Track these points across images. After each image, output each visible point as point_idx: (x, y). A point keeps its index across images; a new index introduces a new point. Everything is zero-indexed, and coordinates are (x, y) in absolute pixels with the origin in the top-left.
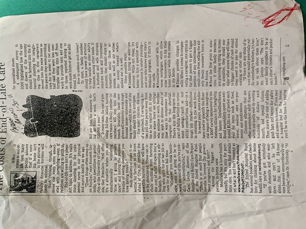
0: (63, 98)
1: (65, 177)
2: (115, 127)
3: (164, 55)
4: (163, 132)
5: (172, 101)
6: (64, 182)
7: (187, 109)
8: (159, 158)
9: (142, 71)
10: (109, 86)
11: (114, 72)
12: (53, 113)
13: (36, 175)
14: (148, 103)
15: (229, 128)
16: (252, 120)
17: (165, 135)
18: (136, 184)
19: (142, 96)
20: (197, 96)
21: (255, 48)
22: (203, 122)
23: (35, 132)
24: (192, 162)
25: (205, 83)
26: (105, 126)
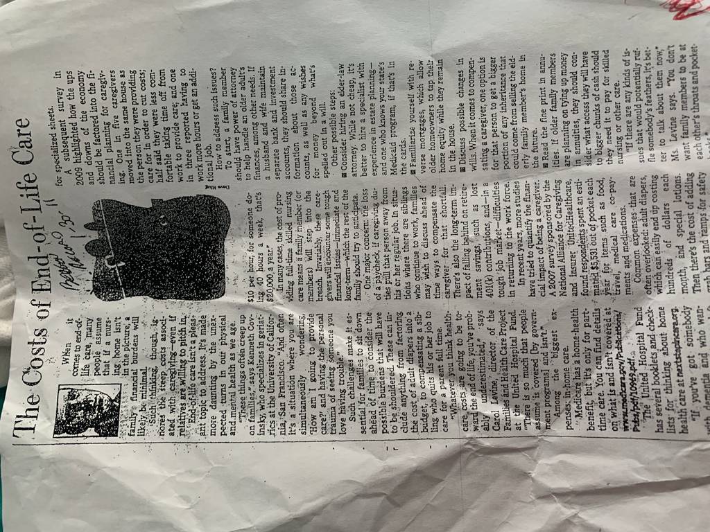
0: (182, 205)
1: (191, 396)
2: (310, 274)
3: (427, 93)
4: (428, 282)
5: (449, 206)
6: (188, 409)
7: (488, 225)
8: (420, 348)
9: (374, 136)
10: (293, 172)
11: (306, 139)
12: (159, 243)
13: (120, 393)
14: (390, 214)
15: (595, 271)
16: (652, 249)
17: (433, 291)
18: (364, 412)
19: (375, 197)
20: (511, 191)
21: (654, 72)
22: (529, 257)
23: (119, 287)
24: (505, 357)
25: (531, 160)
26: (285, 272)
